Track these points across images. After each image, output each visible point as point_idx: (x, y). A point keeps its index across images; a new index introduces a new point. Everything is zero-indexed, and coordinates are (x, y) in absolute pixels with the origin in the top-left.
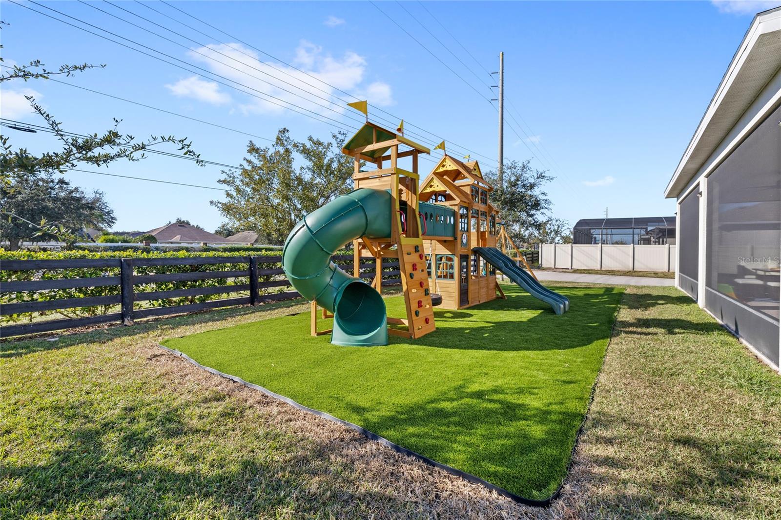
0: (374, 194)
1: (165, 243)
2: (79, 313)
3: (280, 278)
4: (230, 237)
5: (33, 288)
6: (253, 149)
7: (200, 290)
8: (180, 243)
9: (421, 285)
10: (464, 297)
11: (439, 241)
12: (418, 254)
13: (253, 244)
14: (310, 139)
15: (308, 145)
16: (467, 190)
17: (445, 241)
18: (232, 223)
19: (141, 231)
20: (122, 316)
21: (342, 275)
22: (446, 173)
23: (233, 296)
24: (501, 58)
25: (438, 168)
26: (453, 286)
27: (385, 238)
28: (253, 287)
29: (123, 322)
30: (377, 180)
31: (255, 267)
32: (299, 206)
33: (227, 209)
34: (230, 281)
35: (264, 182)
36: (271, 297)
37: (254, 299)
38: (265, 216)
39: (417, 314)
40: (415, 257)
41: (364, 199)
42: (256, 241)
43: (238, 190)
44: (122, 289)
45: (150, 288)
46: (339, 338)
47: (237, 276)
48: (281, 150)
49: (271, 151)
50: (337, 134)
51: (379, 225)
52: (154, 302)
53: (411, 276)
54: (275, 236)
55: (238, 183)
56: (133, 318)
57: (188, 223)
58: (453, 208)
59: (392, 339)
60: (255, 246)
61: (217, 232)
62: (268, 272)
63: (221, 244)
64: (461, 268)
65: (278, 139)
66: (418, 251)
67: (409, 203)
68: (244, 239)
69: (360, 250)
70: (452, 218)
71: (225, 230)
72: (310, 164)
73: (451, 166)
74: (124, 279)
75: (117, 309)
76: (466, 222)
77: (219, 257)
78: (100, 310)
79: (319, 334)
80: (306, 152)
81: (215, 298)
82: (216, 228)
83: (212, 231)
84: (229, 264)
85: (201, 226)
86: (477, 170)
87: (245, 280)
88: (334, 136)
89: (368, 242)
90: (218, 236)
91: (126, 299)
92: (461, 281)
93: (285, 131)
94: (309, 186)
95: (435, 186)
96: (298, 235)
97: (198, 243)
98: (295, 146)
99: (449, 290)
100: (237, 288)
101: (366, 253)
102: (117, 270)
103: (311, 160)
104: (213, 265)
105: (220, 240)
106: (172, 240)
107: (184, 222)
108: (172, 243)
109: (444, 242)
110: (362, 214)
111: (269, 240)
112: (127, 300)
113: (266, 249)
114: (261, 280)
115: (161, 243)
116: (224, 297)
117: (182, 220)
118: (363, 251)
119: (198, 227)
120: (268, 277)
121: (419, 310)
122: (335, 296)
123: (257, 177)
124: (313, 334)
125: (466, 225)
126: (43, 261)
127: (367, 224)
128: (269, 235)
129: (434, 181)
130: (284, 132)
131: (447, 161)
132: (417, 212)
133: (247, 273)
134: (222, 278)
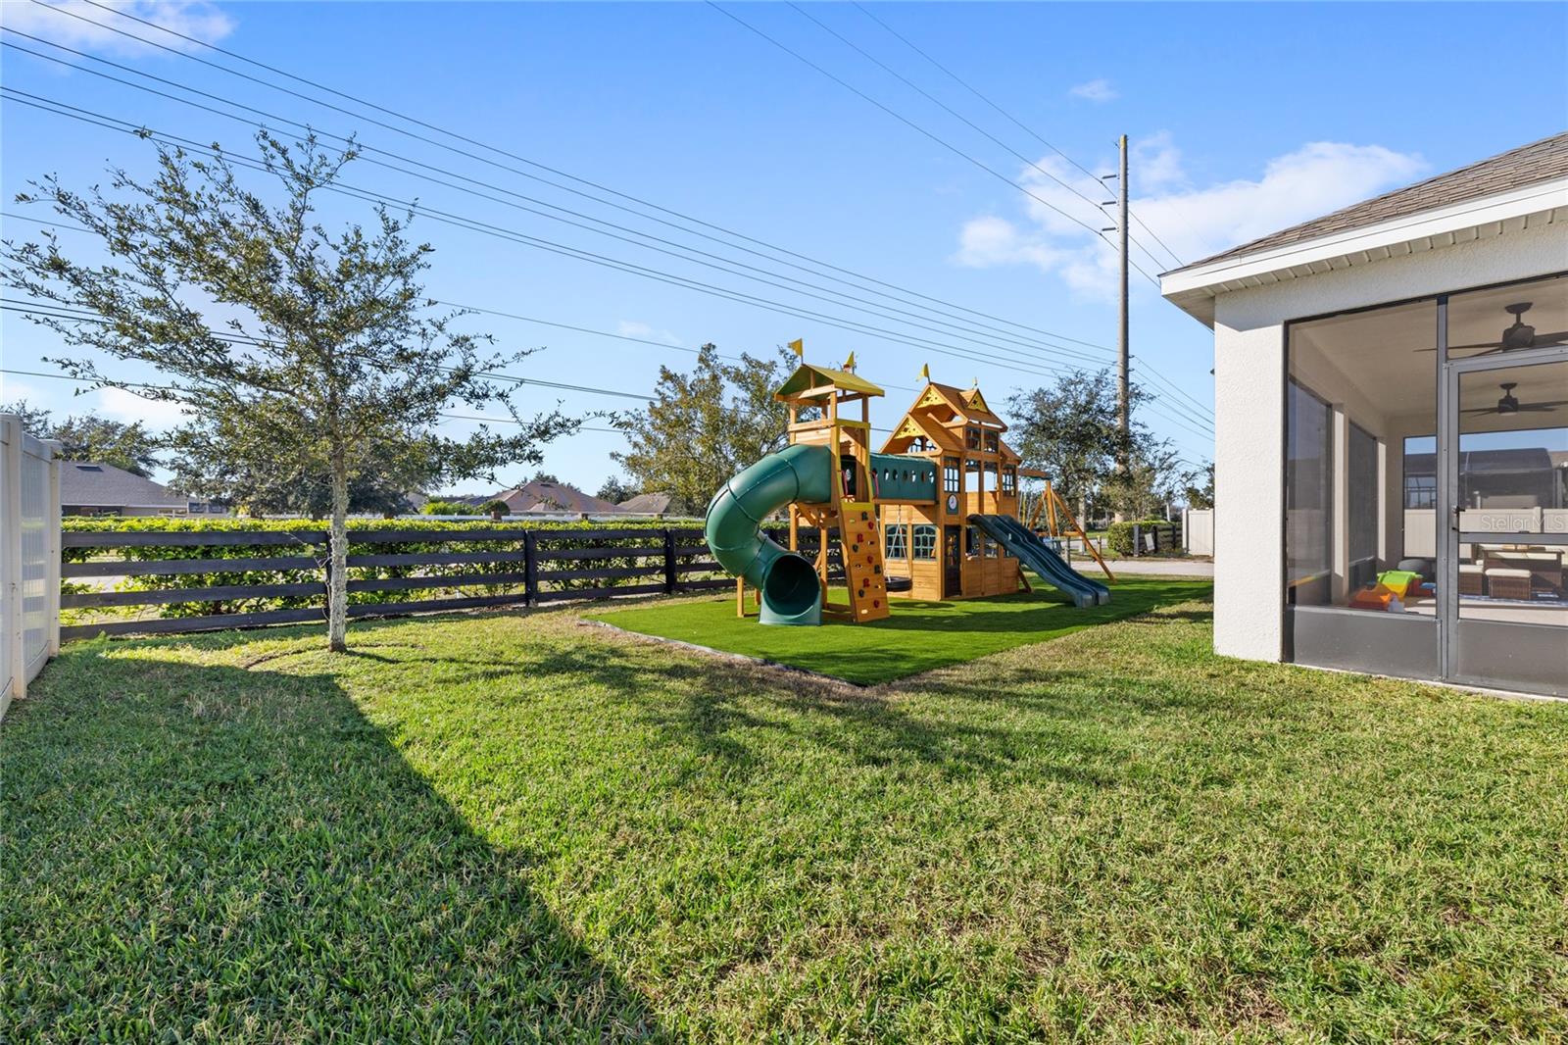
0: (810, 451)
1: (521, 514)
2: (482, 590)
3: (705, 559)
4: (622, 503)
5: (444, 560)
6: (668, 376)
7: (604, 572)
8: (544, 515)
9: (870, 560)
10: (952, 585)
11: (916, 506)
12: (866, 523)
13: (661, 516)
14: (745, 357)
15: (743, 367)
16: (959, 433)
17: (924, 506)
18: (627, 479)
19: (486, 495)
20: (525, 598)
21: (772, 547)
22: (934, 409)
23: (644, 581)
24: (1122, 147)
25: (920, 402)
26: (935, 568)
27: (823, 502)
28: (669, 570)
29: (528, 604)
30: (814, 432)
31: (672, 544)
32: (732, 458)
33: (633, 464)
34: (641, 562)
35: (682, 424)
36: (694, 585)
37: (671, 588)
38: (685, 473)
39: (861, 594)
40: (863, 526)
41: (795, 459)
42: (667, 510)
43: (648, 438)
44: (527, 566)
45: (552, 566)
46: (767, 616)
47: (648, 555)
48: (707, 376)
49: (691, 379)
50: (785, 347)
51: (815, 486)
52: (556, 585)
53: (855, 548)
54: (697, 500)
55: (648, 427)
56: (538, 601)
57: (554, 480)
58: (934, 460)
59: (825, 620)
60: (665, 518)
61: (601, 495)
62: (689, 551)
63: (608, 515)
64: (946, 545)
65: (701, 360)
66: (867, 519)
67: (858, 459)
68: (647, 508)
69: (797, 520)
70: (956, 471)
71: (614, 491)
72: (747, 395)
73: (937, 399)
74: (529, 556)
75: (519, 589)
76: (956, 478)
77: (628, 529)
78: (500, 592)
79: (746, 616)
80: (739, 378)
81: (622, 583)
82: (599, 488)
83: (593, 493)
84: (639, 540)
85: (576, 485)
86: (979, 401)
87: (658, 560)
88: (782, 352)
89: (804, 507)
90: (603, 502)
91: (530, 578)
92: (945, 562)
93: (710, 347)
94: (747, 428)
95: (911, 429)
96: (721, 500)
97: (573, 515)
98: (725, 371)
99: (928, 573)
100: (649, 570)
101: (804, 523)
102: (517, 545)
103: (748, 389)
104: (620, 539)
105: (607, 509)
106: (532, 510)
107: (548, 478)
108: (531, 514)
109: (922, 508)
110: (792, 476)
111: (689, 508)
112: (532, 579)
113: (683, 521)
114: (679, 562)
115: (515, 515)
116: (633, 582)
117: (546, 474)
118: (801, 519)
119: (570, 487)
120: (689, 556)
121: (865, 590)
122: (763, 571)
123: (673, 418)
124: (740, 615)
125: (956, 483)
126: (454, 532)
127: (798, 488)
128: (690, 500)
129: (910, 422)
130: (709, 350)
131: (932, 391)
132: (868, 470)
133: (663, 551)
134: (631, 556)
